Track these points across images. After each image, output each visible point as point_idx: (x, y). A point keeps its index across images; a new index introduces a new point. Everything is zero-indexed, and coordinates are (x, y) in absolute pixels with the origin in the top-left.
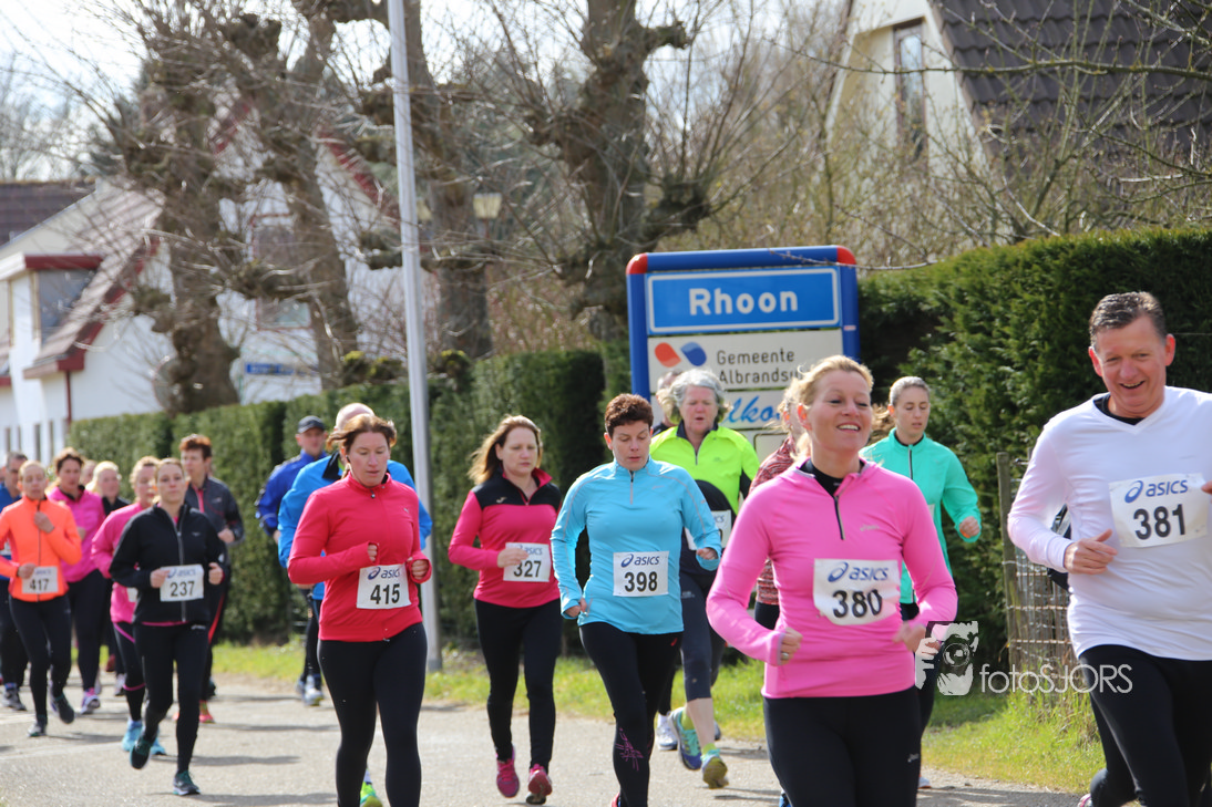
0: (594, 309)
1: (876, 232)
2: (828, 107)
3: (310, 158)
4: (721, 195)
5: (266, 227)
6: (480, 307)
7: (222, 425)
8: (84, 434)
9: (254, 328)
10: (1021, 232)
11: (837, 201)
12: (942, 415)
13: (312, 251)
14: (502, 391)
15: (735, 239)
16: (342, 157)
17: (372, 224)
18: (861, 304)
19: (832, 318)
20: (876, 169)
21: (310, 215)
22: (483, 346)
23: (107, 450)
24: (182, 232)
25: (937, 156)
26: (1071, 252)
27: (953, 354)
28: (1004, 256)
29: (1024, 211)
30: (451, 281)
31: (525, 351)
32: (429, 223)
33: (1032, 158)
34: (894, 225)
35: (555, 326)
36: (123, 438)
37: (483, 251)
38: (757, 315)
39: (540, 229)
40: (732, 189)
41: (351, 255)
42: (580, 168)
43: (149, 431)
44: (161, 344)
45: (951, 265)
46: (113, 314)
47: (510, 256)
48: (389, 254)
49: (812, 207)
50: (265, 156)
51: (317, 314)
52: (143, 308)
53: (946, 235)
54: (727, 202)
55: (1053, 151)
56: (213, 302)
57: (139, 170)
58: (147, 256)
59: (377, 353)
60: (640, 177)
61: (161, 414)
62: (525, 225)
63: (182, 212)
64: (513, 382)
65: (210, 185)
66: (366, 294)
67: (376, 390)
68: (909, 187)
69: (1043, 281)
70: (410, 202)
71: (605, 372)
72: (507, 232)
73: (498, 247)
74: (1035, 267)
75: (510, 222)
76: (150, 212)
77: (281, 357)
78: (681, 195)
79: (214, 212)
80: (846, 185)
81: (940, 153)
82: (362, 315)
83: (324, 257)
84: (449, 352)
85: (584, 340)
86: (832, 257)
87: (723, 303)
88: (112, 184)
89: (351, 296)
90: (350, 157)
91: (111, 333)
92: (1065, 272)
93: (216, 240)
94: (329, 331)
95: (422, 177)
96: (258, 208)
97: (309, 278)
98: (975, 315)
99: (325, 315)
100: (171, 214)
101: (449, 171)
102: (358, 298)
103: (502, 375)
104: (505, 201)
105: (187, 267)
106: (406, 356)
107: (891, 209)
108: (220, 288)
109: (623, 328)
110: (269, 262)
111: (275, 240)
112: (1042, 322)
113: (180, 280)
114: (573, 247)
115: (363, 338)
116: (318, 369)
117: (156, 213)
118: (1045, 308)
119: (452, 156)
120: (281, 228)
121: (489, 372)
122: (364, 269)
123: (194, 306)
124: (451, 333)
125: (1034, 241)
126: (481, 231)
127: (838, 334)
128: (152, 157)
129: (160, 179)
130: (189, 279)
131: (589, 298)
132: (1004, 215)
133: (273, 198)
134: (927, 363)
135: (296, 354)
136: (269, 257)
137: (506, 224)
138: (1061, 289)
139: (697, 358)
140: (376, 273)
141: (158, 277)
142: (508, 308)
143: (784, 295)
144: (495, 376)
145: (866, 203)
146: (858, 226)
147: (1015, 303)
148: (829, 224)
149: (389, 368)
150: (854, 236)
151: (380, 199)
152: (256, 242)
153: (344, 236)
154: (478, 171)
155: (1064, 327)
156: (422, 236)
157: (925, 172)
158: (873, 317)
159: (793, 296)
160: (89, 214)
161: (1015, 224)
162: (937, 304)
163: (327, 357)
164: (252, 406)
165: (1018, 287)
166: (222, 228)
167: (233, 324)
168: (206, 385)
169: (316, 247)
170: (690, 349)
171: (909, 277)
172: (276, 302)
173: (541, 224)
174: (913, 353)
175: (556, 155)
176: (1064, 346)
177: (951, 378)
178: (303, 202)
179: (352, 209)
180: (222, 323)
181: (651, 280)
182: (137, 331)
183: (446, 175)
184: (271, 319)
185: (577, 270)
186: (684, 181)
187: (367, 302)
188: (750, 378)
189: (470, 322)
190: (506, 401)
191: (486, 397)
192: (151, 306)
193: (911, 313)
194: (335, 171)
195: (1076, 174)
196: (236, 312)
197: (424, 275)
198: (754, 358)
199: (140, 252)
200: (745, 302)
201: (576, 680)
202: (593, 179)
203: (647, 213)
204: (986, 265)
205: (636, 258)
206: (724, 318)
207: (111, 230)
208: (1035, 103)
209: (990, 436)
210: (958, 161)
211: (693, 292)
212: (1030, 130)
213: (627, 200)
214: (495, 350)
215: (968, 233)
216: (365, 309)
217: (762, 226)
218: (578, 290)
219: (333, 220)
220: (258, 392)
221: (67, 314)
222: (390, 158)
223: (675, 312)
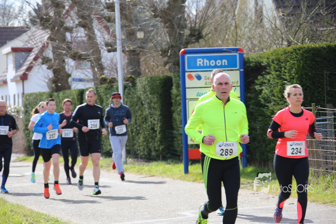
0: (170, 64)
1: (249, 43)
2: (236, 7)
3: (91, 21)
4: (206, 33)
5: (79, 40)
6: (138, 63)
7: (66, 95)
8: (28, 97)
9: (74, 68)
10: (290, 43)
11: (238, 34)
12: (267, 95)
14: (144, 87)
15: (210, 45)
16: (100, 21)
17: (108, 40)
18: (245, 63)
19: (237, 67)
20: (249, 26)
21: (91, 37)
22: (139, 74)
23: (34, 102)
24: (55, 41)
25: (266, 22)
26: (304, 49)
27: (270, 78)
28: (285, 50)
29: (291, 38)
30: (130, 56)
31: (151, 76)
32: (124, 40)
33: (293, 23)
34: (254, 41)
35: (159, 69)
36: (39, 99)
37: (139, 47)
38: (216, 66)
39: (155, 42)
40: (209, 31)
41: (102, 48)
42: (167, 25)
43: (46, 97)
44: (49, 72)
45: (270, 53)
46: (36, 64)
47: (147, 49)
48: (113, 48)
49: (231, 35)
50: (79, 20)
51: (93, 65)
52: (44, 62)
53: (269, 44)
54: (208, 35)
55: (299, 21)
56: (64, 61)
57: (44, 24)
58: (46, 48)
59: (110, 76)
60: (184, 27)
61: (50, 92)
62: (151, 40)
63: (55, 36)
64: (147, 84)
65: (63, 28)
66: (107, 59)
67: (109, 86)
68: (258, 31)
69: (296, 57)
70: (119, 33)
71: (173, 82)
72: (146, 43)
73: (143, 46)
74: (294, 53)
75: (147, 39)
76: (46, 35)
77: (82, 76)
78: (195, 32)
79: (64, 36)
80: (241, 30)
81: (267, 21)
82: (105, 65)
83: (95, 49)
84: (129, 76)
85: (167, 73)
86: (237, 50)
87: (207, 63)
88: (36, 28)
89: (102, 60)
90: (103, 21)
91: (35, 69)
92: (302, 55)
93: (65, 44)
94: (96, 70)
95: (123, 27)
96: (77, 35)
97: (91, 55)
98: (277, 67)
99: (95, 65)
100: (52, 36)
102: (104, 60)
103: (144, 82)
104: (145, 33)
105: (57, 51)
106: (118, 77)
107: (253, 37)
108: (66, 57)
109: (178, 69)
110: (80, 50)
111: (81, 44)
112: (296, 68)
113: (55, 55)
114: (165, 46)
115: (106, 71)
116: (93, 80)
117: (48, 36)
118: (296, 65)
119: (131, 21)
120: (83, 40)
121: (141, 81)
122: (106, 52)
123: (59, 62)
124: (130, 70)
125: (293, 46)
126: (138, 42)
127: (238, 72)
128: (47, 20)
129: (50, 27)
130: (57, 55)
131: (169, 61)
132: (285, 39)
133: (81, 32)
134: (263, 80)
135: (86, 75)
136: (80, 49)
137: (145, 41)
138: (301, 59)
139: (199, 78)
140: (109, 53)
141: (49, 54)
142: (146, 63)
143: (224, 61)
144: (142, 83)
145: (246, 35)
146: (244, 41)
147: (288, 63)
148: (236, 41)
149: (113, 80)
150: (243, 44)
151: (111, 33)
152: (76, 44)
153: (101, 43)
154: (138, 25)
155: (302, 70)
156: (122, 43)
157: (263, 27)
158: (248, 67)
159: (226, 61)
160: (29, 35)
161: (288, 41)
163: (96, 77)
164: (75, 90)
165: (289, 59)
166: (67, 40)
167: (69, 67)
168: (62, 84)
169: (93, 46)
170: (197, 76)
171: (258, 56)
172: (82, 61)
173: (156, 40)
174: (259, 77)
175: (160, 21)
176: (302, 75)
177: (270, 84)
178: (89, 33)
179: (103, 36)
180: (66, 67)
181: (187, 56)
182: (42, 69)
183: (129, 26)
184: (80, 66)
185: (166, 53)
186: (196, 28)
187: (107, 61)
189: (135, 68)
190: (145, 89)
191: (140, 88)
192: (47, 62)
193: (259, 66)
194: (98, 25)
195: (305, 27)
196: (70, 63)
197: (123, 54)
199: (43, 47)
200: (213, 63)
201: (164, 167)
202: (170, 28)
203: (185, 37)
204: (280, 52)
205: (183, 50)
206: (207, 67)
207: (36, 41)
208: (294, 7)
209: (280, 101)
210: (272, 23)
211: (198, 60)
212: (293, 15)
213: (180, 34)
214: (142, 75)
215: (275, 44)
216: (106, 64)
217: (217, 41)
218: (166, 59)
219: (98, 39)
220: (76, 86)
221: (23, 64)
222: (114, 21)
223: (193, 65)
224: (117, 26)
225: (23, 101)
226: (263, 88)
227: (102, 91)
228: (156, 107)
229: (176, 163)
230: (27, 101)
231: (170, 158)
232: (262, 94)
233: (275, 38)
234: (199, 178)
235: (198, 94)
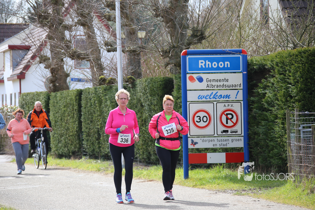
0: (171, 65)
1: (253, 45)
2: (240, 8)
3: (91, 20)
4: (209, 32)
5: (78, 39)
6: (139, 64)
7: (64, 96)
8: (24, 97)
9: (74, 68)
10: (295, 46)
11: (242, 36)
12: (271, 98)
13: (91, 46)
14: (144, 88)
15: (213, 46)
16: (100, 19)
17: (108, 39)
18: (248, 66)
19: (240, 70)
20: (254, 27)
21: (91, 36)
22: (139, 75)
23: (31, 102)
24: (54, 40)
25: (271, 23)
26: (309, 52)
27: (274, 81)
28: (290, 53)
29: (296, 40)
30: (130, 56)
31: (151, 77)
32: (125, 39)
33: (299, 25)
34: (259, 43)
35: (160, 70)
36: (35, 98)
37: (140, 48)
38: (218, 68)
39: (157, 42)
40: (212, 32)
41: (102, 48)
42: (168, 25)
43: (43, 97)
44: (47, 72)
45: (275, 55)
46: (33, 63)
47: (148, 49)
48: (113, 48)
49: (235, 37)
50: (78, 18)
51: (92, 65)
52: (42, 61)
53: (274, 46)
54: (211, 35)
55: (305, 23)
56: (62, 60)
57: (42, 21)
58: (43, 46)
60: (186, 27)
61: (47, 92)
62: (152, 41)
63: (54, 34)
64: (148, 85)
65: (62, 26)
66: (106, 59)
67: (109, 87)
68: (263, 32)
69: (301, 60)
70: (119, 33)
71: (174, 83)
72: (147, 42)
73: (144, 47)
74: (299, 56)
75: (149, 39)
76: (45, 33)
77: (81, 76)
78: (197, 33)
79: (63, 34)
80: (245, 31)
82: (105, 65)
83: (94, 48)
84: (130, 77)
85: (169, 74)
86: (240, 52)
87: (209, 64)
88: (34, 25)
89: (102, 59)
90: (102, 19)
91: (32, 68)
92: (307, 58)
93: (63, 42)
94: (95, 70)
95: (123, 26)
96: (76, 33)
97: (90, 54)
98: (281, 70)
99: (94, 65)
100: (51, 34)
101: (131, 24)
102: (104, 60)
103: (144, 83)
104: (147, 34)
105: (55, 50)
106: (117, 78)
108: (64, 56)
109: (179, 71)
111: (80, 43)
112: (300, 72)
113: (53, 54)
114: (166, 48)
115: (105, 72)
116: (92, 80)
117: (46, 34)
118: (301, 68)
119: (132, 20)
120: (82, 39)
121: (141, 82)
122: (106, 52)
123: (57, 61)
124: (130, 71)
125: (299, 49)
126: (140, 42)
127: (242, 74)
128: (46, 18)
129: (48, 24)
130: (55, 53)
131: (170, 62)
132: (290, 41)
133: (80, 31)
134: (267, 83)
135: (86, 76)
136: (79, 48)
137: (147, 40)
138: (306, 63)
139: (201, 80)
140: (109, 53)
141: (47, 53)
142: (147, 64)
143: (226, 63)
144: (142, 84)
145: (251, 36)
146: (248, 44)
147: (293, 67)
148: (240, 42)
149: (112, 81)
150: (247, 46)
151: (111, 32)
152: (75, 43)
153: (100, 42)
154: (139, 24)
155: (307, 74)
156: (123, 43)
157: (268, 28)
158: (251, 69)
159: (228, 63)
160: (27, 34)
161: (294, 44)
162: (270, 66)
163: (94, 77)
164: (72, 90)
165: (294, 62)
166: (65, 39)
167: (68, 67)
168: (59, 84)
169: (92, 45)
170: (198, 78)
171: (262, 58)
172: (80, 61)
173: (157, 40)
174: (263, 80)
175: (162, 20)
176: (307, 79)
177: (274, 88)
178: (89, 32)
179: (103, 35)
180: (65, 66)
181: (188, 57)
182: (40, 68)
183: (130, 25)
184: (79, 66)
185: (167, 54)
186: (198, 29)
187: (106, 61)
188: (216, 86)
189: (136, 68)
191: (140, 90)
192: (44, 61)
193: (263, 69)
194: (98, 23)
195: (312, 29)
196: (69, 63)
197: (123, 54)
198: (217, 81)
199: (41, 45)
200: (215, 65)
202: (172, 28)
203: (187, 38)
204: (285, 55)
205: (184, 51)
206: (209, 69)
207: (33, 39)
208: (301, 8)
209: (284, 105)
210: (278, 25)
211: (200, 61)
212: (299, 17)
213: (182, 34)
214: (143, 76)
215: (280, 46)
216: (106, 63)
217: (220, 43)
218: (167, 60)
219: (97, 38)
220: (74, 86)
221: (20, 62)
222: (114, 20)
223: (195, 67)
224: (117, 25)
225: (19, 101)
226: (267, 91)
227: (101, 92)
230: (24, 101)
232: (266, 98)
233: (280, 40)
234: (199, 183)
235: (200, 97)
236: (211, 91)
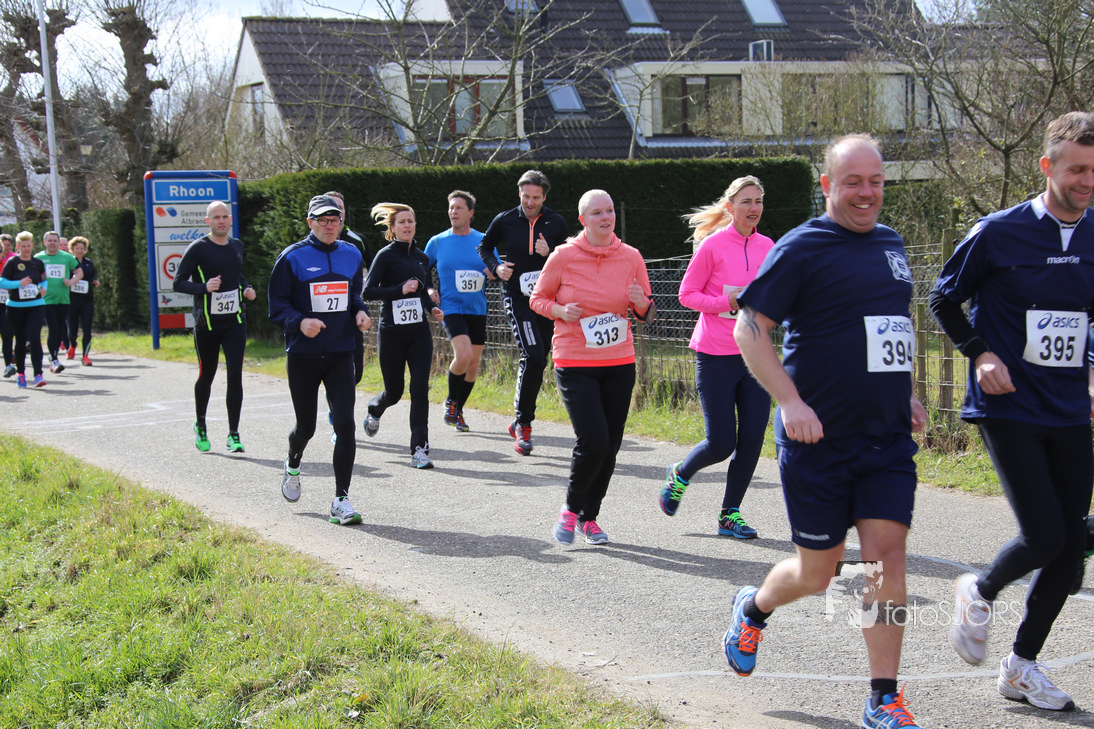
0: (131, 193)
1: (245, 166)
2: (225, 116)
3: (11, 128)
4: (183, 149)
6: (84, 191)
10: (302, 168)
11: (229, 153)
13: (12, 166)
14: (93, 225)
15: (188, 166)
16: (25, 128)
17: (37, 156)
18: (239, 194)
20: (245, 141)
21: (11, 151)
22: (85, 206)
26: (321, 176)
27: (275, 214)
28: (295, 177)
29: (302, 159)
30: (71, 180)
31: (102, 209)
32: (61, 156)
33: (305, 139)
34: (252, 163)
35: (115, 199)
37: (84, 168)
38: (197, 197)
39: (108, 160)
40: (187, 147)
41: (29, 168)
42: (125, 136)
45: (274, 180)
47: (96, 171)
48: (44, 168)
49: (219, 155)
51: (15, 192)
53: (273, 168)
54: (185, 152)
55: (314, 136)
59: (40, 208)
60: (150, 140)
62: (102, 158)
64: (97, 221)
66: (36, 184)
67: (40, 223)
68: (258, 148)
70: (53, 147)
71: (136, 218)
72: (94, 161)
73: (91, 167)
78: (166, 148)
80: (233, 147)
81: (270, 135)
82: (34, 192)
83: (18, 168)
84: (71, 208)
85: (127, 205)
86: (227, 175)
87: (184, 192)
89: (29, 185)
90: (28, 128)
92: (318, 184)
94: (20, 199)
95: (58, 137)
97: (11, 177)
98: (284, 199)
99: (18, 192)
101: (70, 136)
102: (32, 185)
103: (93, 218)
104: (93, 148)
106: (52, 210)
107: (251, 157)
109: (142, 201)
114: (122, 167)
115: (34, 202)
116: (15, 214)
119: (71, 129)
121: (87, 217)
122: (34, 174)
124: (71, 201)
125: (306, 171)
126: (84, 160)
131: (129, 188)
132: (295, 161)
134: (265, 218)
135: (6, 207)
137: (95, 158)
139: (173, 213)
140: (39, 176)
142: (95, 191)
143: (208, 190)
144: (90, 219)
145: (241, 154)
146: (238, 163)
147: (299, 195)
148: (226, 162)
149: (45, 214)
150: (236, 167)
151: (41, 146)
153: (26, 160)
154: (82, 136)
156: (59, 161)
157: (264, 142)
158: (244, 199)
159: (211, 190)
161: (299, 164)
162: (269, 195)
163: (19, 209)
165: (301, 189)
169: (14, 164)
170: (170, 210)
171: (258, 184)
173: (109, 158)
175: (115, 130)
177: (274, 224)
178: (8, 146)
179: (29, 149)
181: (154, 182)
183: (68, 137)
186: (168, 143)
187: (36, 187)
189: (79, 197)
190: (95, 229)
193: (259, 198)
194: (21, 134)
195: (323, 145)
197: (60, 177)
198: (197, 214)
200: (192, 192)
202: (130, 141)
203: (152, 155)
204: (288, 180)
205: (148, 173)
206: (184, 198)
208: (307, 117)
210: (277, 139)
211: (171, 187)
212: (305, 128)
213: (144, 149)
214: (90, 208)
215: (281, 167)
216: (35, 190)
217: (199, 162)
218: (123, 185)
219: (20, 153)
222: (45, 129)
223: (164, 195)
224: (49, 136)
226: (266, 229)
228: (110, 253)
229: (142, 334)
231: (132, 327)
232: (264, 237)
233: (281, 159)
234: (174, 355)
235: (173, 237)
236: (189, 229)
